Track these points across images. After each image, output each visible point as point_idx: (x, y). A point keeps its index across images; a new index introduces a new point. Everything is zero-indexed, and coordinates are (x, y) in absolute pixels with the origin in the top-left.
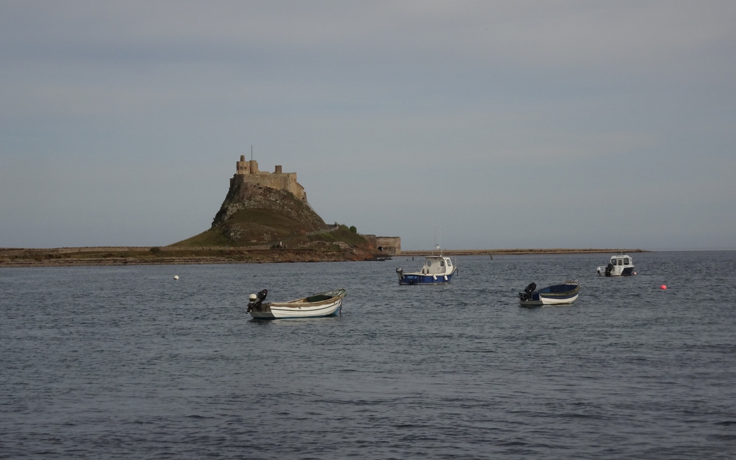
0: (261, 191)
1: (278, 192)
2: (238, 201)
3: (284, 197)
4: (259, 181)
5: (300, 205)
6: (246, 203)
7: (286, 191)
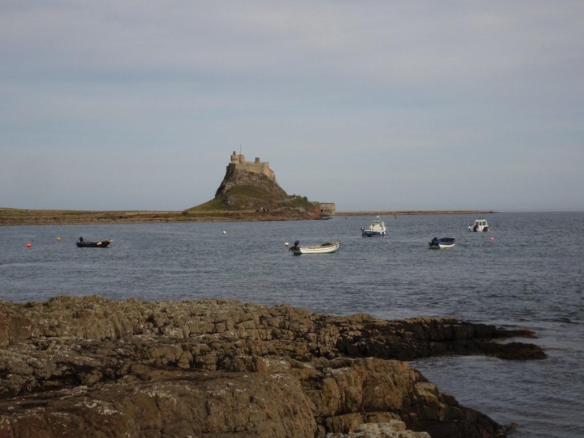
0: (247, 174)
1: (257, 175)
2: (232, 181)
3: (261, 178)
4: (245, 168)
5: (272, 183)
6: (237, 182)
7: (263, 174)
